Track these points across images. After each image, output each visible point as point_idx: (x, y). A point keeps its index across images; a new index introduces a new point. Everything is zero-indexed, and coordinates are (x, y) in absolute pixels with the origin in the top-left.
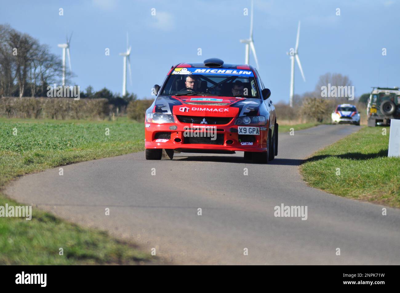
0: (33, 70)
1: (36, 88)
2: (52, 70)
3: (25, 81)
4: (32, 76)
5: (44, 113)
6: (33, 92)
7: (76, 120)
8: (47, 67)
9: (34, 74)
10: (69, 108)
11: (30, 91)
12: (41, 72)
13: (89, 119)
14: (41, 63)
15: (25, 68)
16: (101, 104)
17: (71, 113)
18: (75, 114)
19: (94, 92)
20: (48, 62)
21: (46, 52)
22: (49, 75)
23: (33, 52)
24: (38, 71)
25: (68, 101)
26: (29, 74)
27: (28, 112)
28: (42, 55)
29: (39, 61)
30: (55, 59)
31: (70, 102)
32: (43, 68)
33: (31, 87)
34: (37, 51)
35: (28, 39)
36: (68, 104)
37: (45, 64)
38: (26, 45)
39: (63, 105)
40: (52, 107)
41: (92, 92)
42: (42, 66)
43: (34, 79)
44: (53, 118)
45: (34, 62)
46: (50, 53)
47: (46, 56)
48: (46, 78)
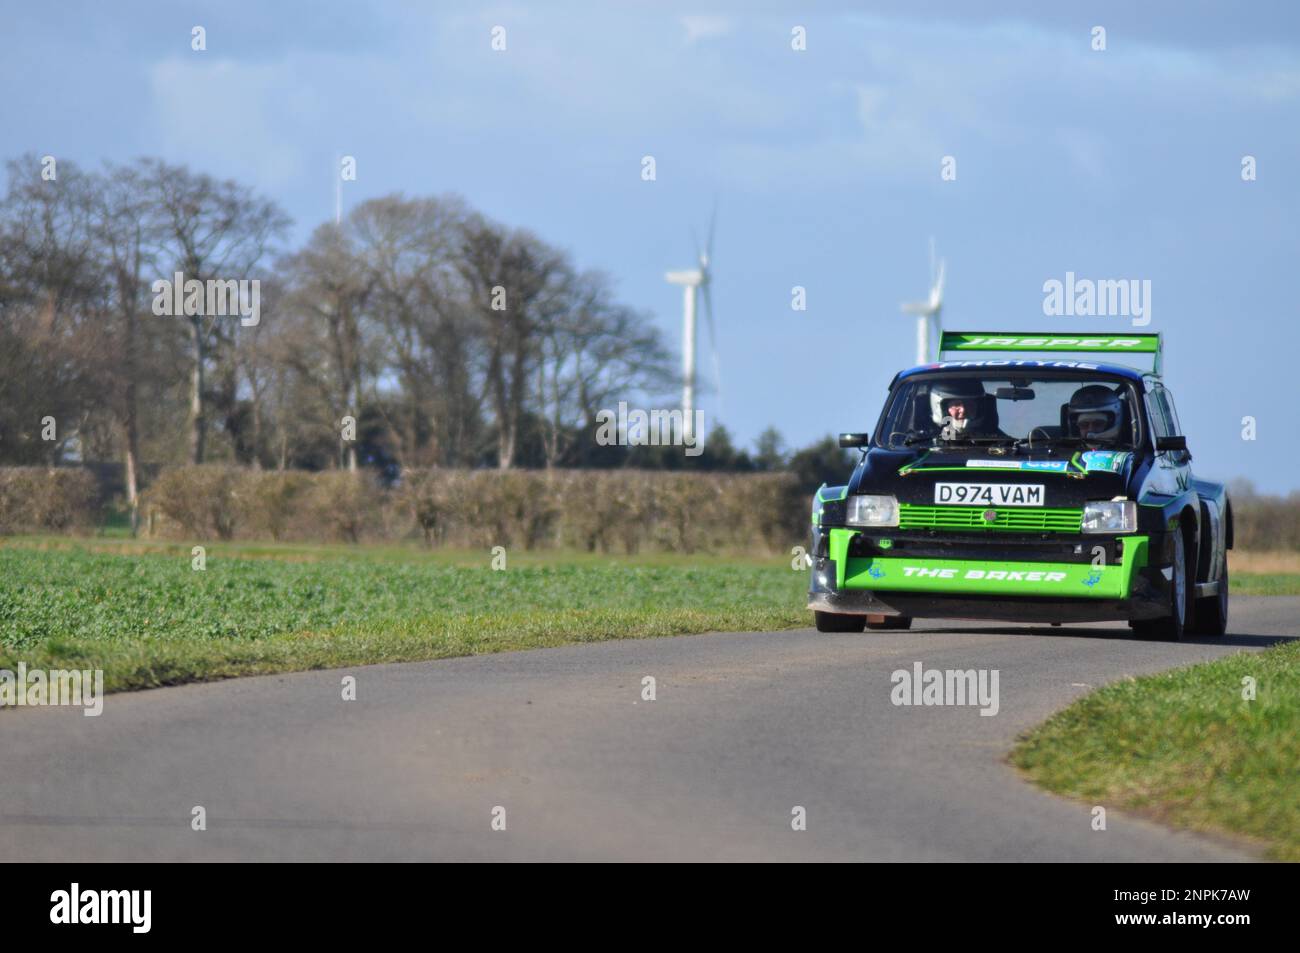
0: (549, 369)
1: (560, 440)
2: (623, 367)
3: (519, 409)
4: (548, 392)
5: (560, 530)
6: (552, 451)
7: (679, 556)
8: (602, 357)
9: (555, 385)
10: (652, 507)
11: (539, 448)
12: (580, 375)
13: (724, 553)
14: (581, 340)
15: (521, 359)
16: (774, 493)
17: (659, 528)
18: (674, 534)
19: (786, 454)
20: (605, 338)
21: (599, 299)
22: (612, 388)
23: (548, 301)
24: (568, 370)
25: (646, 484)
26: (533, 384)
27: (500, 527)
28: (584, 310)
29: (574, 333)
30: (630, 325)
31: (656, 488)
32: (587, 361)
33: (543, 435)
34: (564, 298)
35: (530, 251)
36: (651, 494)
37: (597, 342)
38: (524, 272)
39: (632, 496)
40: (589, 507)
41: (780, 451)
42: (585, 354)
43: (551, 402)
44: (591, 547)
45: (553, 337)
46: (612, 302)
47: (600, 316)
48: (599, 399)
